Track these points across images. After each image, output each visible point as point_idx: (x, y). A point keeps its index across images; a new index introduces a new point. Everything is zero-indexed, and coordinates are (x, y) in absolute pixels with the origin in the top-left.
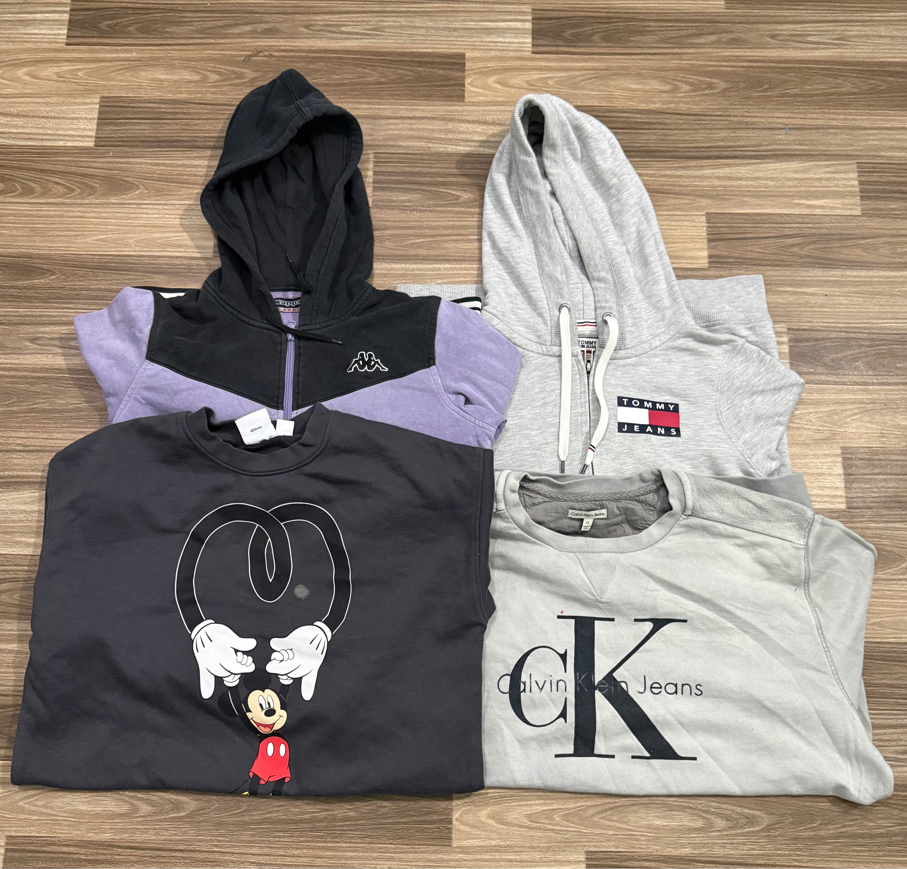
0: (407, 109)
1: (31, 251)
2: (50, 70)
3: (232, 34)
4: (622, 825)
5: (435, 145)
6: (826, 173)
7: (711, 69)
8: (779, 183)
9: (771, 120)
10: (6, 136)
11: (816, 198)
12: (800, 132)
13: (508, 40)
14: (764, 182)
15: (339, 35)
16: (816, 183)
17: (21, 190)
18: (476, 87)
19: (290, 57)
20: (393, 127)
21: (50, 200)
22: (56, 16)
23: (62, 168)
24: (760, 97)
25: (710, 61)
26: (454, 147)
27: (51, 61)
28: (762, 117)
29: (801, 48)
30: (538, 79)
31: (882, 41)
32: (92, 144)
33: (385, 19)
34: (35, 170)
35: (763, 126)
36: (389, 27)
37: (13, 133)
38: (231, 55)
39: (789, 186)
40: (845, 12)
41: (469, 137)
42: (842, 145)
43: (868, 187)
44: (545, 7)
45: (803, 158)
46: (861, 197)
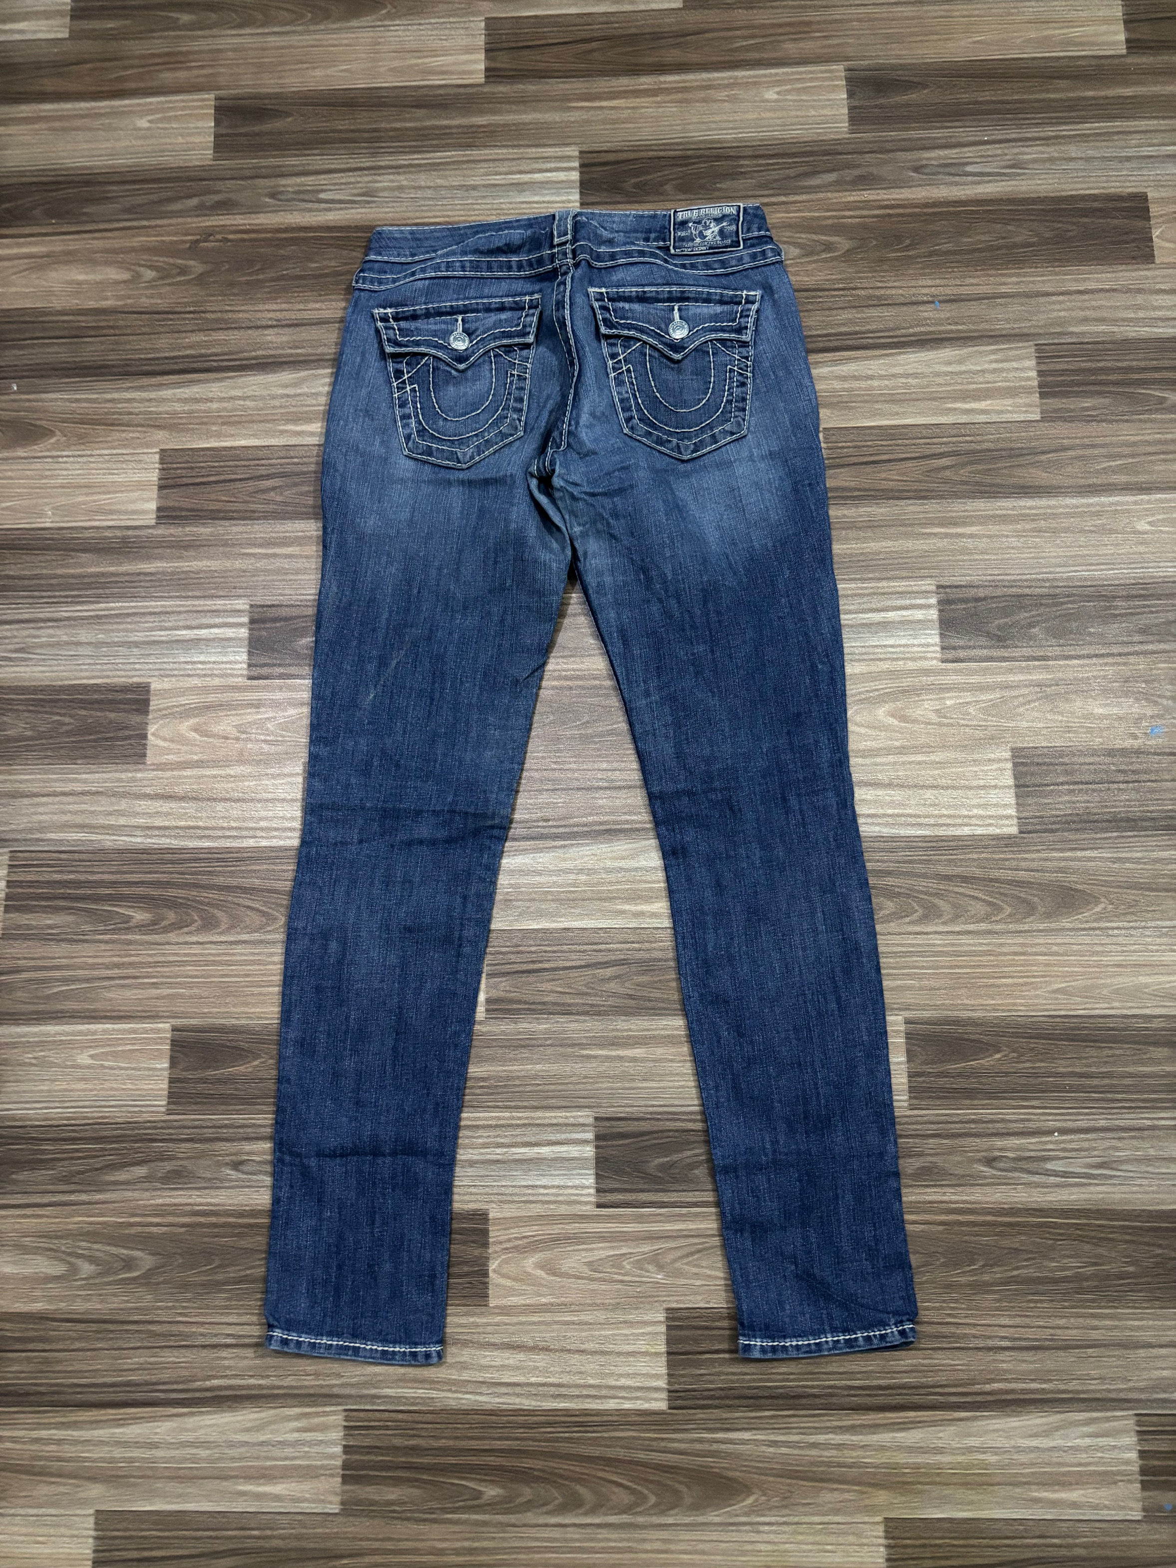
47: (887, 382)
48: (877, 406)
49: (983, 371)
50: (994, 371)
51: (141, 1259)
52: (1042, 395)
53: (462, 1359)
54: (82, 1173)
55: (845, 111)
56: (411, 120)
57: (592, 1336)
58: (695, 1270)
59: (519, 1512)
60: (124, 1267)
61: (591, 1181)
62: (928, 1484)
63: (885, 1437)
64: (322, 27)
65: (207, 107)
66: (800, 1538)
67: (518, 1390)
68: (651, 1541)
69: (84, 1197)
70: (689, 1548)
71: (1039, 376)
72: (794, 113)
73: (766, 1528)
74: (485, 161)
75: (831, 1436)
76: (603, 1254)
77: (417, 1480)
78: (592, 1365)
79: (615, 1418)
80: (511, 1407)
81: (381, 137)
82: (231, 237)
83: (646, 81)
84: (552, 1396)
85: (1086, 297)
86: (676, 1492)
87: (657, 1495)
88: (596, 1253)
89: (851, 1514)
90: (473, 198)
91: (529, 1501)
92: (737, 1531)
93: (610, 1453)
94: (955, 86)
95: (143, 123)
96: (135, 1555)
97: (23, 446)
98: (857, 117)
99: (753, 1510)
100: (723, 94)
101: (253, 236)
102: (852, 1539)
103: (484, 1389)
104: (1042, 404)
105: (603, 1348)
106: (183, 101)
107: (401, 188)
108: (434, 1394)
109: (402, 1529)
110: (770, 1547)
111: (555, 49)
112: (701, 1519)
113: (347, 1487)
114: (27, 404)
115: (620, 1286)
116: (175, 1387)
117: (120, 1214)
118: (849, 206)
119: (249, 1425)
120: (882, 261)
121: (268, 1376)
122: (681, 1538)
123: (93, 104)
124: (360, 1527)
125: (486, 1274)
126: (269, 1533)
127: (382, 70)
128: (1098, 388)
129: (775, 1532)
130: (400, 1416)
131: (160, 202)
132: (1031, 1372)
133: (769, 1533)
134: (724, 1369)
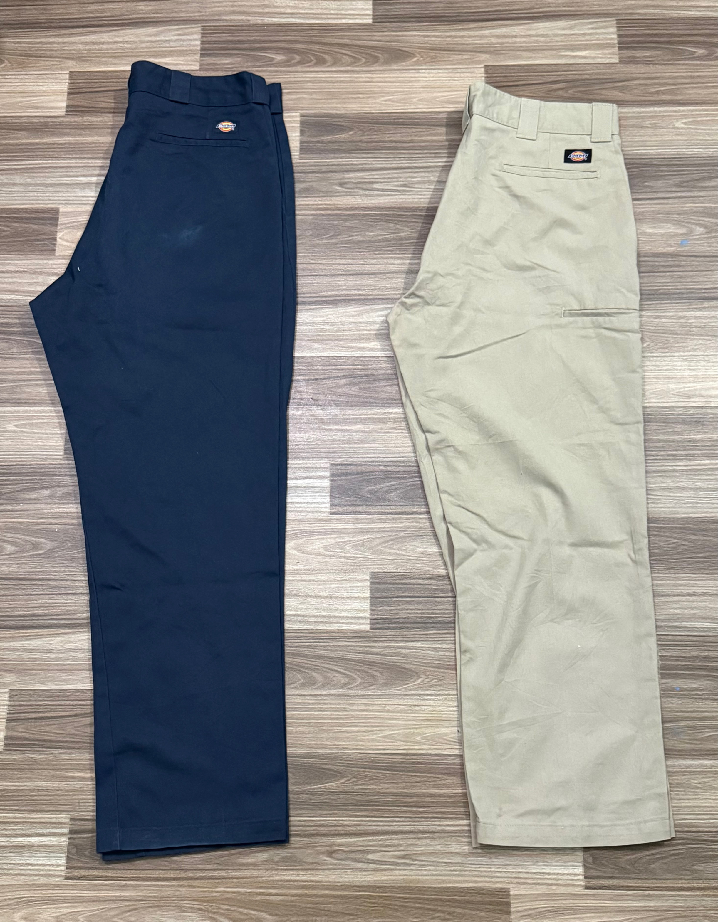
47: (524, 39)
48: (518, 53)
49: (584, 34)
50: (591, 34)
51: (45, 544)
52: (620, 48)
54: (8, 493)
57: (325, 588)
58: (389, 551)
60: (33, 548)
61: (327, 499)
68: (357, 704)
69: (9, 507)
70: (381, 708)
71: (618, 37)
73: (428, 697)
76: (333, 541)
78: (325, 604)
79: (338, 635)
84: (299, 622)
86: (373, 676)
87: (361, 678)
88: (329, 540)
92: (410, 699)
93: (333, 654)
96: (34, 715)
99: (420, 687)
104: (619, 54)
105: (331, 594)
110: (431, 709)
112: (388, 692)
115: (343, 560)
117: (33, 517)
122: (376, 703)
128: (654, 45)
129: (433, 700)
133: (430, 700)
134: (404, 607)
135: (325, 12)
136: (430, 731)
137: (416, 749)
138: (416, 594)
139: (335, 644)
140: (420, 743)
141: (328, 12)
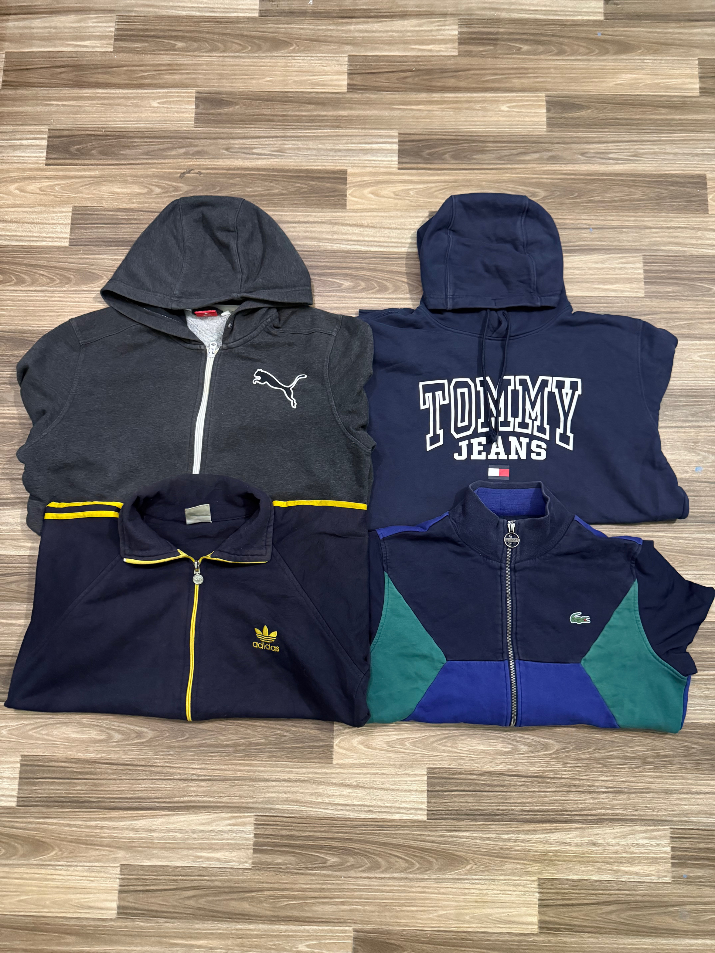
0: (303, 215)
1: (24, 328)
2: (34, 185)
3: (170, 155)
4: (453, 750)
5: (324, 244)
6: (619, 263)
7: (534, 180)
8: (583, 272)
9: (578, 222)
10: (4, 238)
11: (611, 283)
12: (601, 231)
13: (380, 159)
14: (572, 271)
15: (251, 156)
16: (612, 272)
17: (15, 281)
18: (355, 197)
19: (214, 174)
20: (292, 229)
21: (37, 288)
22: (37, 142)
23: (46, 263)
24: (571, 203)
25: (534, 174)
26: (338, 245)
27: (35, 178)
28: (572, 219)
29: (604, 164)
30: (403, 190)
31: (666, 157)
32: (67, 244)
33: (286, 142)
34: (26, 265)
35: (572, 226)
36: (289, 149)
37: (8, 236)
38: (170, 173)
39: (591, 274)
40: (639, 133)
41: (349, 237)
42: (634, 242)
43: (651, 274)
44: (408, 131)
45: (602, 252)
46: (645, 282)
49: (614, 268)
50: (620, 269)
51: (147, 733)
52: (646, 283)
53: (320, 791)
55: (545, 119)
56: (305, 111)
57: (388, 781)
58: (443, 748)
59: (346, 870)
60: (138, 736)
62: (561, 861)
63: (540, 837)
64: (257, 55)
65: (191, 97)
66: (494, 887)
67: (348, 808)
68: (416, 887)
70: (436, 891)
71: (644, 272)
72: (517, 119)
73: (477, 881)
74: (346, 136)
75: (512, 835)
76: (395, 738)
77: (293, 853)
78: (387, 796)
79: (399, 824)
80: (344, 816)
81: (288, 120)
82: (203, 171)
83: (436, 96)
84: (366, 811)
85: (671, 231)
86: (430, 862)
87: (419, 863)
88: (391, 737)
89: (520, 876)
90: (339, 156)
91: (352, 865)
92: (461, 883)
93: (395, 841)
94: (605, 108)
95: (155, 104)
96: (141, 888)
97: (84, 284)
98: (551, 123)
99: (470, 872)
100: (478, 106)
101: (216, 171)
102: (520, 888)
103: (330, 807)
104: (645, 288)
105: (393, 787)
106: (178, 92)
107: (299, 149)
108: (303, 808)
109: (284, 878)
110: (478, 892)
111: (386, 75)
112: (442, 876)
113: (255, 855)
114: (88, 260)
115: (403, 755)
116: (164, 800)
118: (545, 173)
119: (204, 821)
120: (561, 204)
121: (214, 797)
122: (432, 886)
123: (127, 91)
124: (262, 876)
125: (332, 747)
126: (213, 878)
127: (290, 82)
128: (675, 281)
129: (481, 884)
130: (285, 819)
131: (164, 150)
132: (617, 805)
133: (478, 884)
134: (457, 800)
135: (387, 240)
136: (478, 912)
137: (465, 927)
138: (467, 788)
139: (397, 832)
140: (470, 922)
141: (389, 240)
